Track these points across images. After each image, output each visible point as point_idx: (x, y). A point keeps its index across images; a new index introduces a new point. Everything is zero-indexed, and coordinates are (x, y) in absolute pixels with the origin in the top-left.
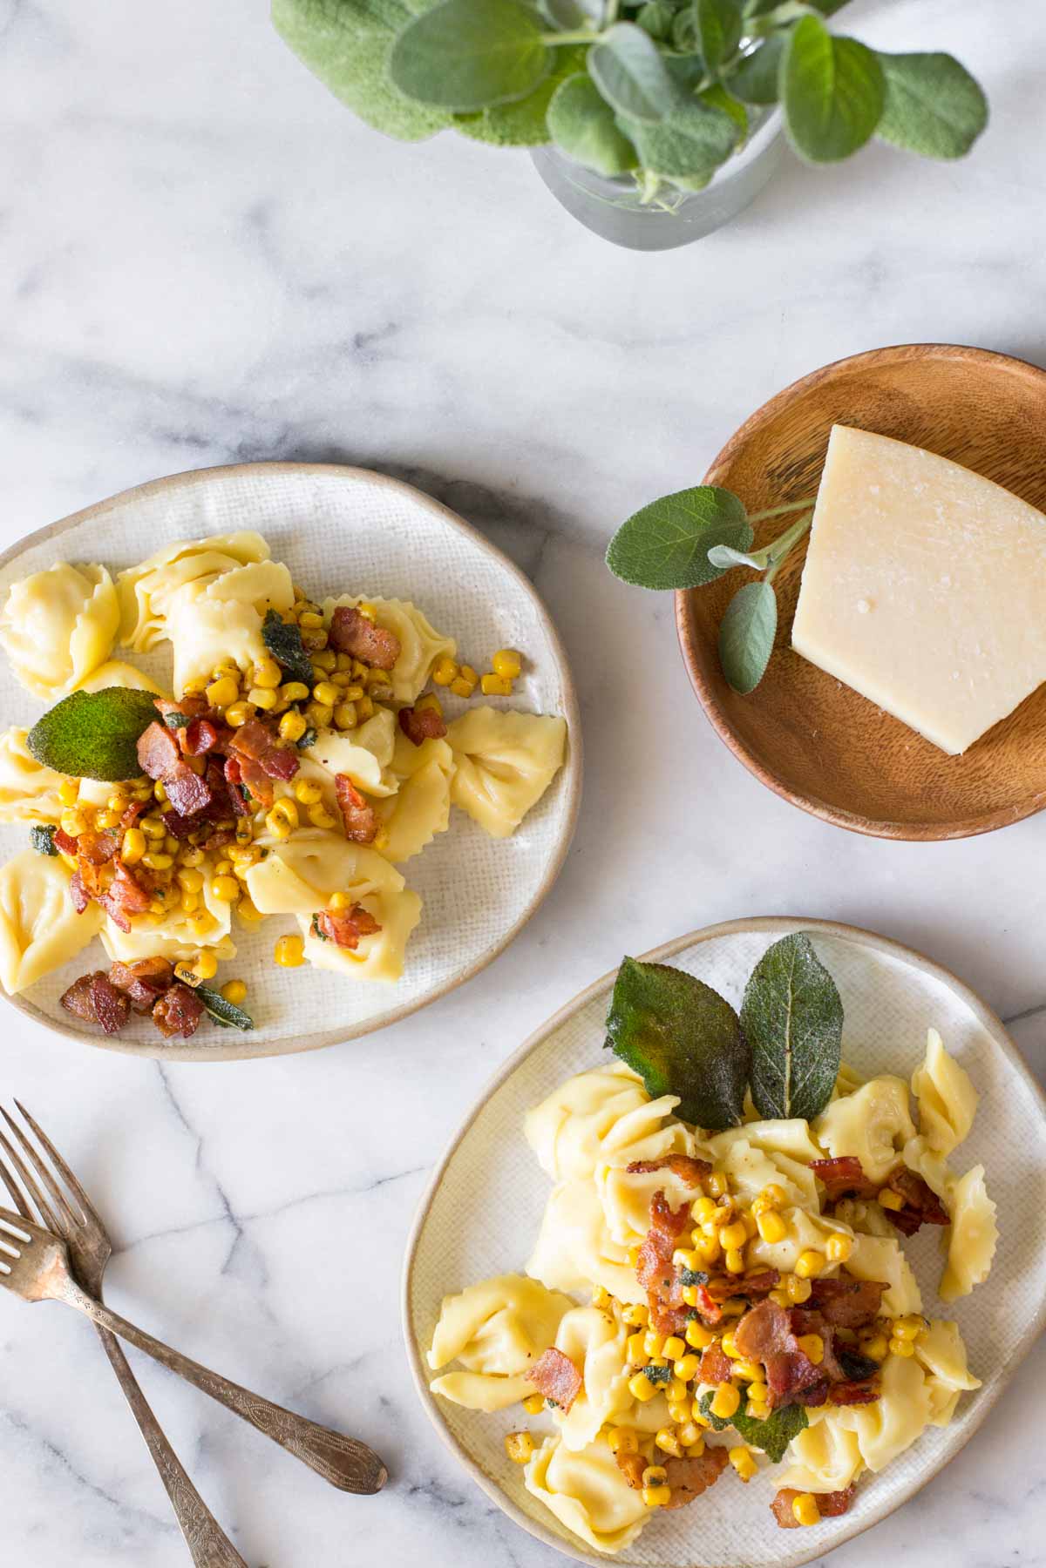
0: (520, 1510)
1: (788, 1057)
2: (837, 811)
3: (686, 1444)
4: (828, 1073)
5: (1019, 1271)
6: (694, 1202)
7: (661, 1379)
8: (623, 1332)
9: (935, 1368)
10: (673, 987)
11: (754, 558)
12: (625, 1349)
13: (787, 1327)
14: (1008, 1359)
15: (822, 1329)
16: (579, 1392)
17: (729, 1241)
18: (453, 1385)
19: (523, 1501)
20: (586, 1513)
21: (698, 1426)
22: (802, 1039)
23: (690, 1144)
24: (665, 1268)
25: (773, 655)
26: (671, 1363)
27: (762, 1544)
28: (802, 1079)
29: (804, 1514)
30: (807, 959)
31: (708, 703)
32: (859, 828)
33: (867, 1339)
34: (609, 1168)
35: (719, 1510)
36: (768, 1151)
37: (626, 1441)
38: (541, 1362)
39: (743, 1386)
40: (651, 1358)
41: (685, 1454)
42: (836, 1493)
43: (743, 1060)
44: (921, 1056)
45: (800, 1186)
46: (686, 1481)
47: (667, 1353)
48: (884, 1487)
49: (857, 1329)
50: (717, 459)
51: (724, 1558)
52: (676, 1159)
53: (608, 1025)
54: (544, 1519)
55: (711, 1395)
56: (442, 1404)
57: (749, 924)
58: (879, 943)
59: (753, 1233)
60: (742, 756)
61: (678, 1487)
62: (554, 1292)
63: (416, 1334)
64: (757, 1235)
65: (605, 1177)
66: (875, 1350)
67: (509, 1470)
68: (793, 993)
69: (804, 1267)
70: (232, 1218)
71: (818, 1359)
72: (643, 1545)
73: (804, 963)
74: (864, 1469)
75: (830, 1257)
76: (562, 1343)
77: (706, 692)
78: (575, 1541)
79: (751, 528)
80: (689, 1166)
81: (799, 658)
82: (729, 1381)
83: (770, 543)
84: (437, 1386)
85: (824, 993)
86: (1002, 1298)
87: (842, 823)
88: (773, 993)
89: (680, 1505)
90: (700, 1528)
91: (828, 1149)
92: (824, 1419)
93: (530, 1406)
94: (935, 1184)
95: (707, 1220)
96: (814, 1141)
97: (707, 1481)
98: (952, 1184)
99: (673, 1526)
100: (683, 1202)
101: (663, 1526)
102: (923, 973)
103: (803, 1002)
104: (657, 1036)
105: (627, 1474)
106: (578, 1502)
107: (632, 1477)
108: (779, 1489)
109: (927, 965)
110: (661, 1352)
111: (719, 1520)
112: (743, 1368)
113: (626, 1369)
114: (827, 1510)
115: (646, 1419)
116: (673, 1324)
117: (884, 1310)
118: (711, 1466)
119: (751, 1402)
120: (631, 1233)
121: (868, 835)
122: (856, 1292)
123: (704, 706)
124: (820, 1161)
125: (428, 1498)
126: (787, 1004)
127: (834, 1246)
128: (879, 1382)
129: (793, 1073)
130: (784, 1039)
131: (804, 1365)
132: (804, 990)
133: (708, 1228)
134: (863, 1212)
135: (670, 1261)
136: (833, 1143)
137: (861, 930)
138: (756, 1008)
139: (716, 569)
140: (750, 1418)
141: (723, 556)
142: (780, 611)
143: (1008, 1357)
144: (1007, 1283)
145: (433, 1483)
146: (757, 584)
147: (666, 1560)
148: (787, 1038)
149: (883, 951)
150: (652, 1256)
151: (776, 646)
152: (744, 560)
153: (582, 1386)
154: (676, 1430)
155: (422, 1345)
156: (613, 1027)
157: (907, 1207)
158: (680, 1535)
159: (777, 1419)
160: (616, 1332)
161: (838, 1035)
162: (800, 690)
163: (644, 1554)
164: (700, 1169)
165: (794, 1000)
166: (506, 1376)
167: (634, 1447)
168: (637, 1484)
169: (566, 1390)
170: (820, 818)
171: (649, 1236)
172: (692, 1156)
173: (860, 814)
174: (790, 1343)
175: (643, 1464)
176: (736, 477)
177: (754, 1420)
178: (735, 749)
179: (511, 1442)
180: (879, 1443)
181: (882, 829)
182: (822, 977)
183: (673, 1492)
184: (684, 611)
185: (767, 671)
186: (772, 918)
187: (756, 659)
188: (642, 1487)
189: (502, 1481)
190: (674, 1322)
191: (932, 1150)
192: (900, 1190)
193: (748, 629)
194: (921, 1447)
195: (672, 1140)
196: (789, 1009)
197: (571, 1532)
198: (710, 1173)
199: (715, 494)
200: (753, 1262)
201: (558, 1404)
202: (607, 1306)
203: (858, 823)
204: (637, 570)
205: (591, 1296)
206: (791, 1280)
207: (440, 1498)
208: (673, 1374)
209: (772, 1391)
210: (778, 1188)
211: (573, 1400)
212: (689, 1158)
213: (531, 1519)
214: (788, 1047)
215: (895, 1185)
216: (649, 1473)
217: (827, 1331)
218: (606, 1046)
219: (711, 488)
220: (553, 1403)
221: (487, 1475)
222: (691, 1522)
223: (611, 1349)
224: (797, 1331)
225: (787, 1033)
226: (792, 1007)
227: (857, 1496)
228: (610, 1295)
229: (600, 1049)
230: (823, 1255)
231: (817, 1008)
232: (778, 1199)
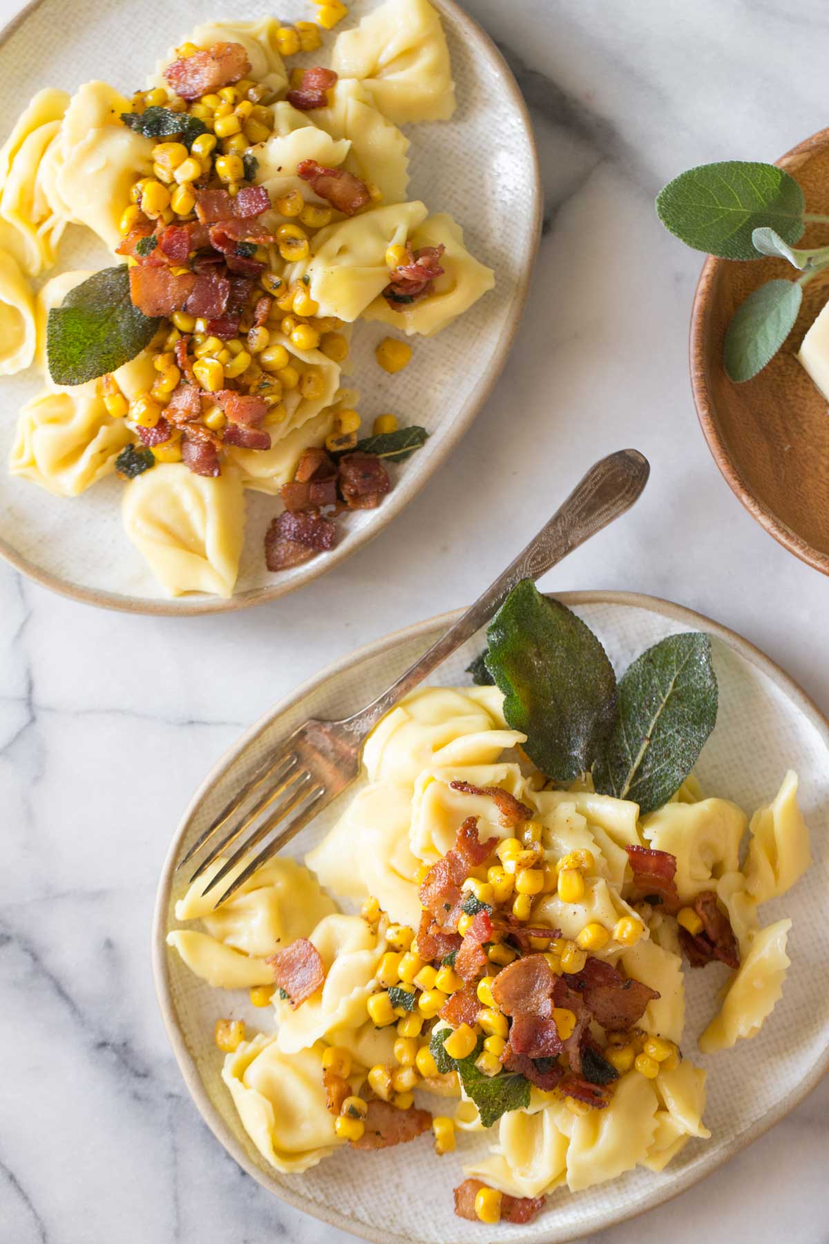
0: (206, 1095)
1: (645, 745)
2: (782, 525)
3: (398, 1087)
4: (678, 774)
5: (786, 1049)
6: (503, 840)
7: (403, 1005)
8: (381, 948)
9: (671, 1103)
10: (563, 627)
11: (795, 254)
12: (379, 963)
13: (549, 990)
14: (743, 1130)
15: (580, 1010)
16: (315, 991)
17: (525, 883)
18: (192, 945)
19: (214, 1088)
20: (273, 1120)
21: (418, 1074)
22: (665, 733)
23: (519, 787)
24: (452, 893)
25: (776, 357)
26: (419, 992)
27: (431, 1224)
28: (650, 770)
29: (487, 1206)
30: (701, 660)
31: (699, 374)
32: (796, 549)
33: (617, 1044)
34: (433, 779)
35: (400, 1176)
36: (592, 824)
37: (340, 1063)
38: (289, 949)
39: (483, 1035)
40: (401, 981)
41: (393, 1100)
42: (526, 1200)
43: (607, 722)
44: (771, 797)
45: (610, 864)
46: (382, 1127)
47: (419, 980)
48: (574, 1213)
49: (611, 1031)
50: (797, 147)
51: (389, 1224)
52: (502, 793)
53: (489, 635)
54: (227, 1115)
55: (448, 1033)
56: (171, 959)
57: (654, 603)
58: (772, 671)
59: (549, 889)
60: (711, 437)
61: (373, 1132)
62: (323, 891)
63: (174, 879)
64: (554, 891)
65: (425, 788)
66: (621, 1059)
67: (210, 1054)
68: (674, 687)
69: (587, 937)
70: (29, 703)
71: (566, 1035)
72: (313, 1181)
73: (697, 662)
74: (562, 1184)
75: (616, 935)
76: (316, 938)
77: (701, 363)
78: (249, 1148)
79: (803, 227)
80: (511, 805)
81: (801, 370)
82: (472, 1026)
83: (813, 248)
84: (174, 938)
85: (704, 700)
86: (759, 1070)
87: (783, 539)
88: (655, 681)
89: (368, 1147)
90: (375, 1187)
91: (650, 841)
92: (542, 1111)
93: (256, 996)
94: (738, 925)
95: (511, 857)
96: (640, 831)
97: (402, 1137)
98: (754, 932)
99: (348, 1175)
100: (493, 835)
101: (339, 1171)
102: (804, 716)
103: (680, 699)
104: (531, 668)
105: (329, 1093)
106: (269, 1106)
107: (333, 1099)
108: (468, 1177)
109: (810, 709)
110: (414, 976)
111: (397, 1186)
112: (490, 1016)
113: (372, 984)
114: (509, 1213)
115: (369, 1049)
116: (437, 949)
117: (644, 1023)
118: (411, 1125)
119: (485, 1053)
120: (431, 848)
121: (802, 560)
122: (624, 989)
123: (693, 376)
124: (638, 847)
125: (114, 1057)
126: (664, 695)
127: (624, 928)
128: (612, 1093)
129: (644, 762)
130: (648, 727)
131: (550, 1034)
132: (687, 688)
133: (509, 865)
134: (659, 920)
135: (459, 886)
136: (656, 837)
137: (759, 651)
138: (632, 689)
139: (755, 251)
140: (477, 1069)
141: (767, 241)
142: (800, 318)
143: (744, 1128)
144: (769, 1056)
145: (125, 1044)
146: (787, 281)
147: (332, 1202)
148: (651, 727)
149: (773, 678)
150: (444, 875)
151: (783, 350)
152: (786, 252)
153: (320, 988)
154: (394, 1070)
155: (174, 894)
156: (493, 638)
157: (703, 934)
158: (354, 1186)
159: (502, 1084)
160: (375, 946)
161: (702, 741)
162: (789, 401)
163: (311, 1188)
164: (521, 813)
165: (673, 694)
166: (246, 954)
167: (345, 1073)
168: (335, 1108)
169: (303, 985)
170: (762, 526)
171: (447, 855)
172: (517, 798)
173: (804, 539)
174: (546, 1007)
175: (346, 1093)
176: (808, 172)
177: (480, 1074)
178: (706, 428)
179: (223, 1025)
180: (588, 1156)
181: (817, 559)
182: (709, 682)
183: (367, 1132)
184: (709, 278)
185: (764, 369)
186: (678, 606)
187: (760, 352)
188: (339, 1114)
189: (200, 1061)
190: (438, 948)
191: (747, 893)
192: (702, 913)
193: (763, 321)
194: (625, 1186)
195: (504, 776)
196: (664, 701)
197: (249, 1138)
198: (528, 819)
199: (783, 179)
200: (539, 918)
201: (289, 997)
202: (374, 921)
203: (797, 544)
204: (682, 220)
205: (361, 907)
206: (570, 948)
207: (125, 1062)
208: (416, 1003)
209: (510, 1048)
210: (590, 856)
211: (306, 998)
212: (513, 798)
213: (214, 1108)
214: (648, 735)
215: (699, 907)
216: (349, 1102)
217: (584, 1015)
218: (469, 670)
219: (781, 172)
220: (285, 995)
221: (188, 1048)
222: (368, 1178)
223: (365, 958)
224: (558, 998)
225: (653, 722)
226: (669, 699)
227: (543, 1212)
228: (380, 910)
229: (462, 671)
230: (610, 933)
231: (692, 710)
232: (586, 865)
